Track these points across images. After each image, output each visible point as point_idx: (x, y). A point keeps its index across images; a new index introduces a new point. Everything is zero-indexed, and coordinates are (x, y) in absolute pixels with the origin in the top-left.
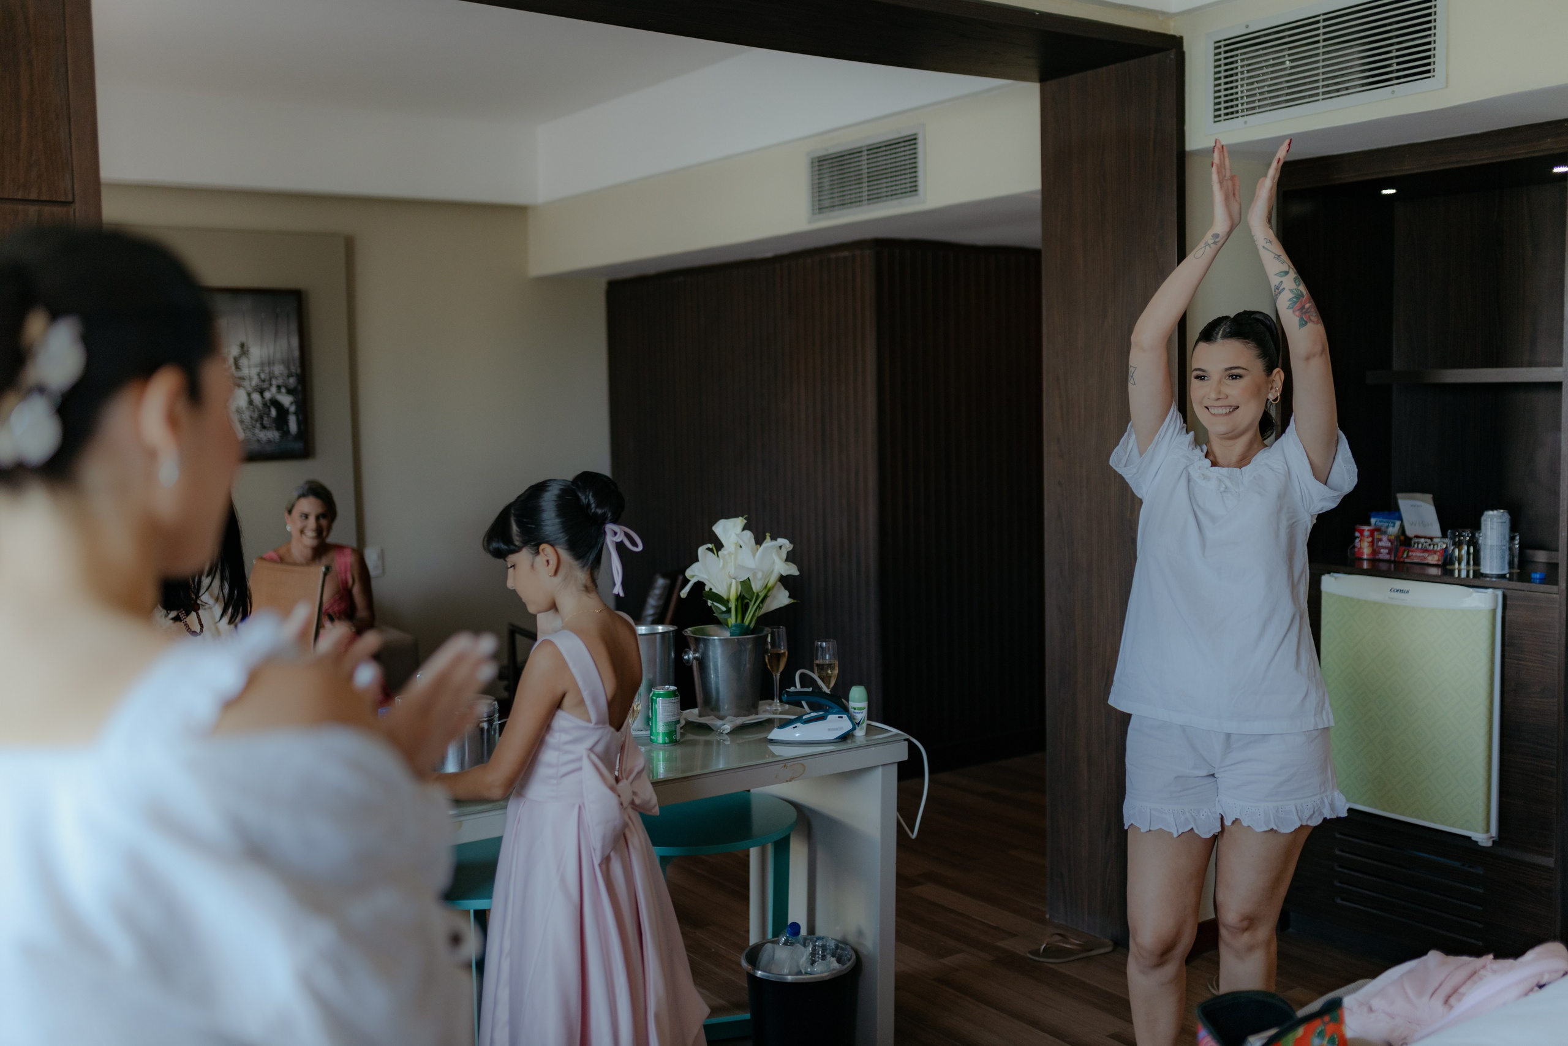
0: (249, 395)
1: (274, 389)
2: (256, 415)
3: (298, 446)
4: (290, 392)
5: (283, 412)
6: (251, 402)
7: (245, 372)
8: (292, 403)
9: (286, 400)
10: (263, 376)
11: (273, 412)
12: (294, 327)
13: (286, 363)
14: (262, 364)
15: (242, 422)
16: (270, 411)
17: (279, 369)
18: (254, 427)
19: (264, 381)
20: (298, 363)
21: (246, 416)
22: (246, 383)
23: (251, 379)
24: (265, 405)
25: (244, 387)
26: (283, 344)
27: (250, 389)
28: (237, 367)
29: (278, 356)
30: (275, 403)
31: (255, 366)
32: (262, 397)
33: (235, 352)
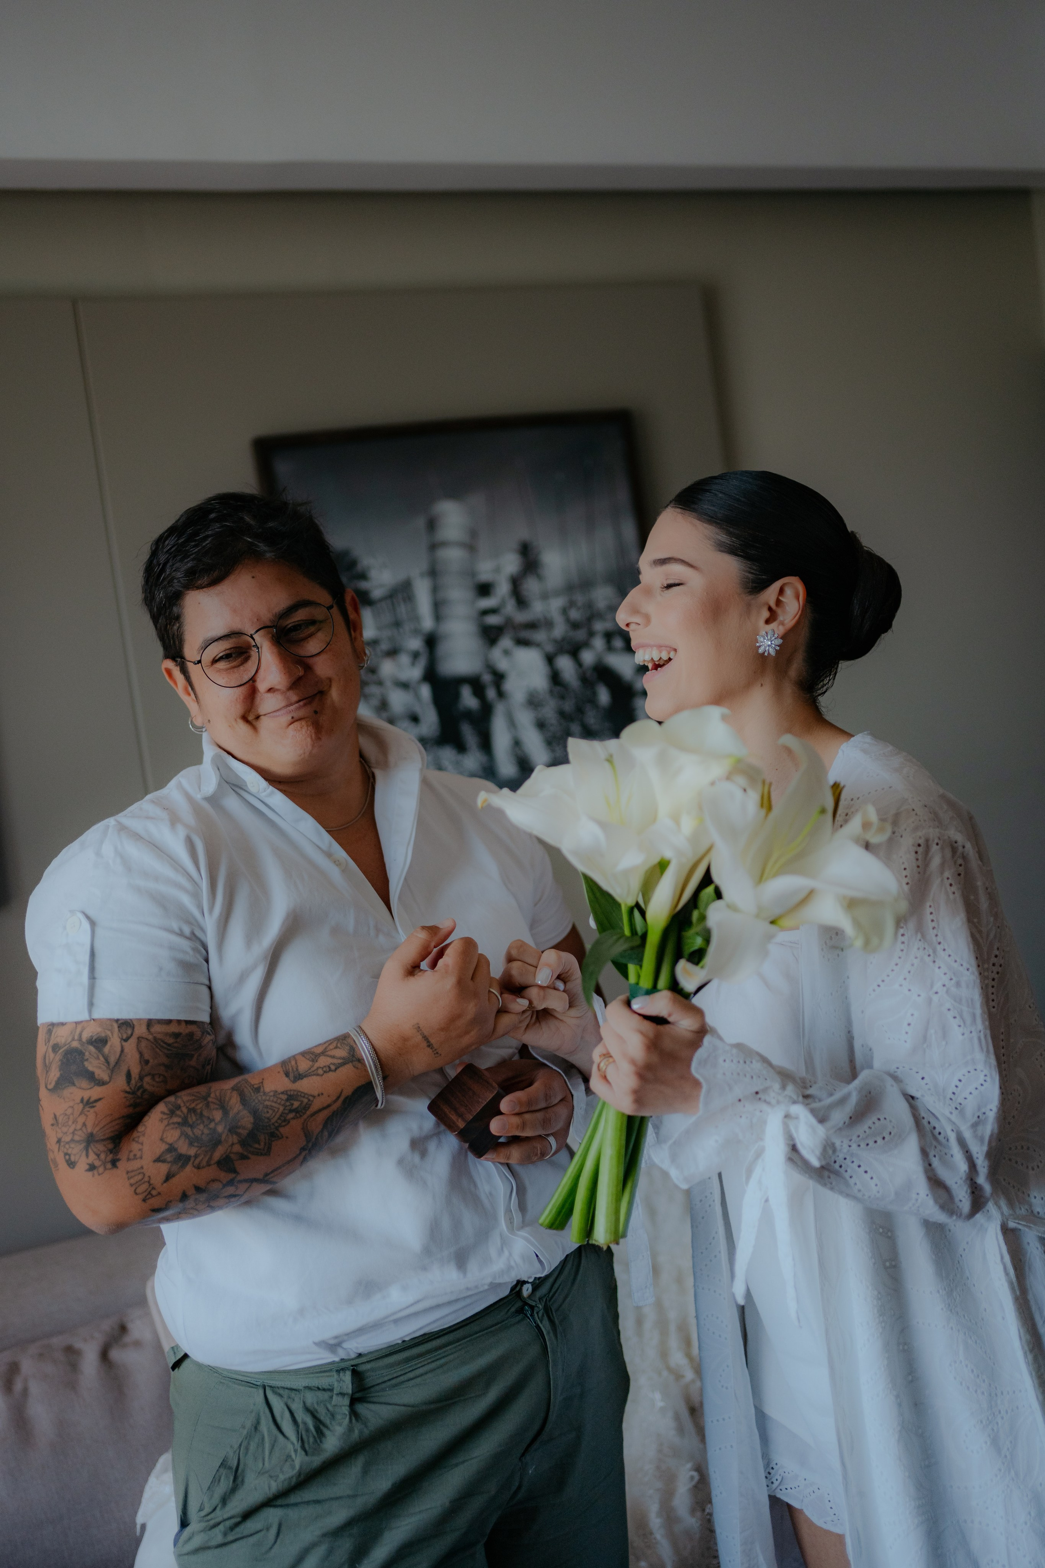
0: (549, 660)
1: (599, 643)
2: (569, 706)
6: (555, 678)
7: (537, 609)
9: (626, 665)
10: (575, 615)
11: (604, 696)
14: (570, 588)
15: (541, 725)
16: (595, 694)
19: (576, 625)
21: (549, 712)
22: (540, 636)
23: (549, 624)
24: (584, 680)
25: (538, 645)
27: (550, 648)
28: (521, 602)
30: (607, 673)
31: (557, 593)
32: (579, 663)
33: (511, 564)
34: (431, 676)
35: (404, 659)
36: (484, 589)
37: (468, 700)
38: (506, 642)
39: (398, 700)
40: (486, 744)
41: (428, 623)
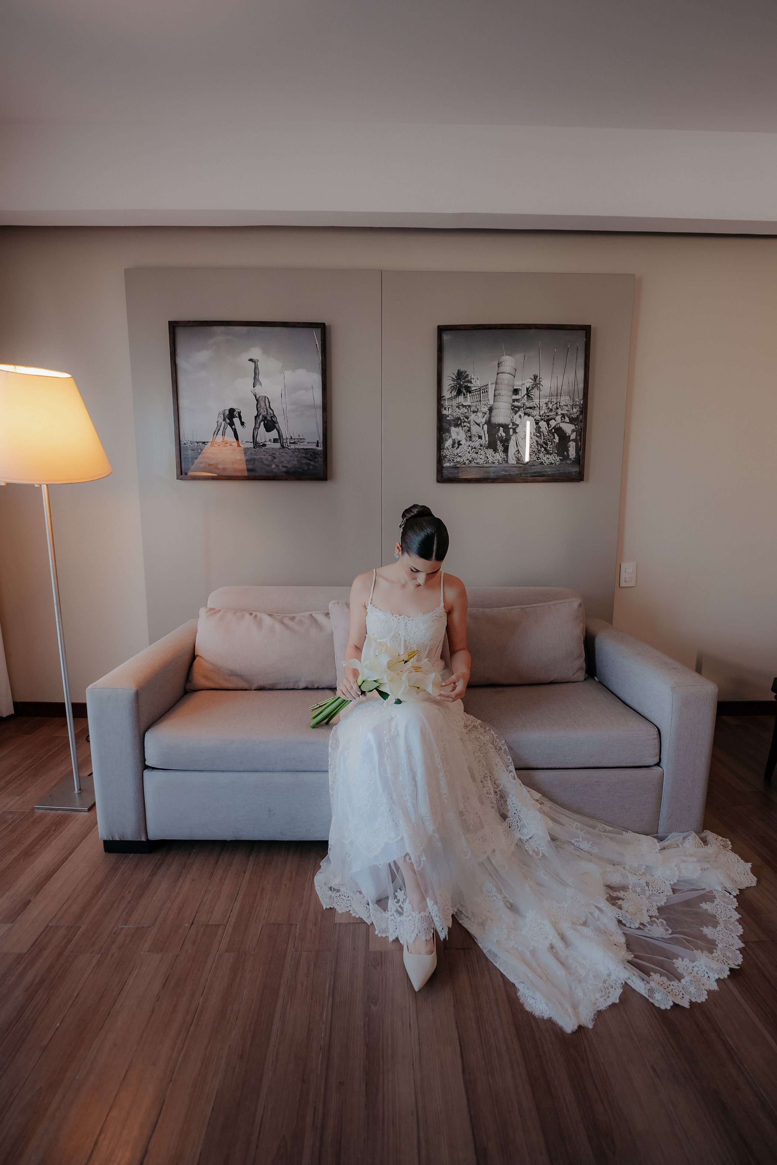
0: (537, 423)
2: (541, 441)
3: (575, 469)
4: (572, 421)
5: (564, 438)
7: (536, 402)
8: (573, 431)
9: (568, 428)
10: (550, 406)
11: (557, 440)
12: (581, 361)
13: (571, 395)
14: (551, 395)
17: (565, 400)
18: (539, 451)
19: (551, 410)
20: (581, 397)
23: (540, 408)
24: (550, 431)
25: (534, 416)
26: (570, 376)
28: (530, 398)
29: (565, 387)
30: (558, 430)
31: (545, 397)
32: (548, 424)
33: (529, 383)
34: (489, 422)
35: (480, 414)
36: (516, 391)
37: (501, 433)
38: (520, 413)
39: (475, 429)
40: (506, 450)
41: (491, 402)
